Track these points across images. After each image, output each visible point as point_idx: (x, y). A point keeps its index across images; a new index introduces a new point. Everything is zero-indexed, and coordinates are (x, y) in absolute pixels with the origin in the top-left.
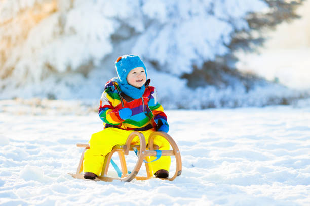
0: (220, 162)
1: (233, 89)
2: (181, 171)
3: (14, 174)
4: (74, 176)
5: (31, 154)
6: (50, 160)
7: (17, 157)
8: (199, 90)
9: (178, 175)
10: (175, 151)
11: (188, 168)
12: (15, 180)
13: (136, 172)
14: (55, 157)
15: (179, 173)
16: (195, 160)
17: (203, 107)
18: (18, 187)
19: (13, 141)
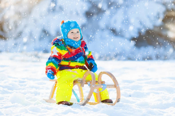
0: (148, 94)
1: (165, 48)
2: (120, 99)
3: (6, 99)
4: (47, 101)
5: (21, 86)
6: (33, 90)
7: (11, 88)
8: (143, 49)
9: (118, 102)
10: (116, 85)
11: (126, 97)
12: (5, 103)
13: (88, 99)
14: (36, 88)
15: (118, 101)
16: (132, 92)
17: (144, 59)
18: (6, 107)
19: (10, 77)
